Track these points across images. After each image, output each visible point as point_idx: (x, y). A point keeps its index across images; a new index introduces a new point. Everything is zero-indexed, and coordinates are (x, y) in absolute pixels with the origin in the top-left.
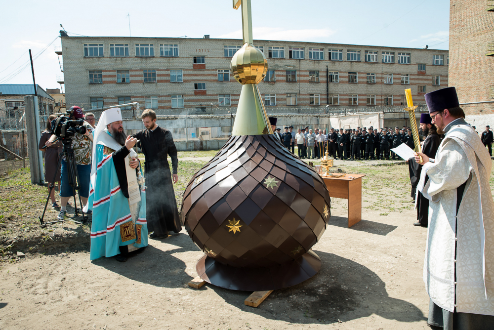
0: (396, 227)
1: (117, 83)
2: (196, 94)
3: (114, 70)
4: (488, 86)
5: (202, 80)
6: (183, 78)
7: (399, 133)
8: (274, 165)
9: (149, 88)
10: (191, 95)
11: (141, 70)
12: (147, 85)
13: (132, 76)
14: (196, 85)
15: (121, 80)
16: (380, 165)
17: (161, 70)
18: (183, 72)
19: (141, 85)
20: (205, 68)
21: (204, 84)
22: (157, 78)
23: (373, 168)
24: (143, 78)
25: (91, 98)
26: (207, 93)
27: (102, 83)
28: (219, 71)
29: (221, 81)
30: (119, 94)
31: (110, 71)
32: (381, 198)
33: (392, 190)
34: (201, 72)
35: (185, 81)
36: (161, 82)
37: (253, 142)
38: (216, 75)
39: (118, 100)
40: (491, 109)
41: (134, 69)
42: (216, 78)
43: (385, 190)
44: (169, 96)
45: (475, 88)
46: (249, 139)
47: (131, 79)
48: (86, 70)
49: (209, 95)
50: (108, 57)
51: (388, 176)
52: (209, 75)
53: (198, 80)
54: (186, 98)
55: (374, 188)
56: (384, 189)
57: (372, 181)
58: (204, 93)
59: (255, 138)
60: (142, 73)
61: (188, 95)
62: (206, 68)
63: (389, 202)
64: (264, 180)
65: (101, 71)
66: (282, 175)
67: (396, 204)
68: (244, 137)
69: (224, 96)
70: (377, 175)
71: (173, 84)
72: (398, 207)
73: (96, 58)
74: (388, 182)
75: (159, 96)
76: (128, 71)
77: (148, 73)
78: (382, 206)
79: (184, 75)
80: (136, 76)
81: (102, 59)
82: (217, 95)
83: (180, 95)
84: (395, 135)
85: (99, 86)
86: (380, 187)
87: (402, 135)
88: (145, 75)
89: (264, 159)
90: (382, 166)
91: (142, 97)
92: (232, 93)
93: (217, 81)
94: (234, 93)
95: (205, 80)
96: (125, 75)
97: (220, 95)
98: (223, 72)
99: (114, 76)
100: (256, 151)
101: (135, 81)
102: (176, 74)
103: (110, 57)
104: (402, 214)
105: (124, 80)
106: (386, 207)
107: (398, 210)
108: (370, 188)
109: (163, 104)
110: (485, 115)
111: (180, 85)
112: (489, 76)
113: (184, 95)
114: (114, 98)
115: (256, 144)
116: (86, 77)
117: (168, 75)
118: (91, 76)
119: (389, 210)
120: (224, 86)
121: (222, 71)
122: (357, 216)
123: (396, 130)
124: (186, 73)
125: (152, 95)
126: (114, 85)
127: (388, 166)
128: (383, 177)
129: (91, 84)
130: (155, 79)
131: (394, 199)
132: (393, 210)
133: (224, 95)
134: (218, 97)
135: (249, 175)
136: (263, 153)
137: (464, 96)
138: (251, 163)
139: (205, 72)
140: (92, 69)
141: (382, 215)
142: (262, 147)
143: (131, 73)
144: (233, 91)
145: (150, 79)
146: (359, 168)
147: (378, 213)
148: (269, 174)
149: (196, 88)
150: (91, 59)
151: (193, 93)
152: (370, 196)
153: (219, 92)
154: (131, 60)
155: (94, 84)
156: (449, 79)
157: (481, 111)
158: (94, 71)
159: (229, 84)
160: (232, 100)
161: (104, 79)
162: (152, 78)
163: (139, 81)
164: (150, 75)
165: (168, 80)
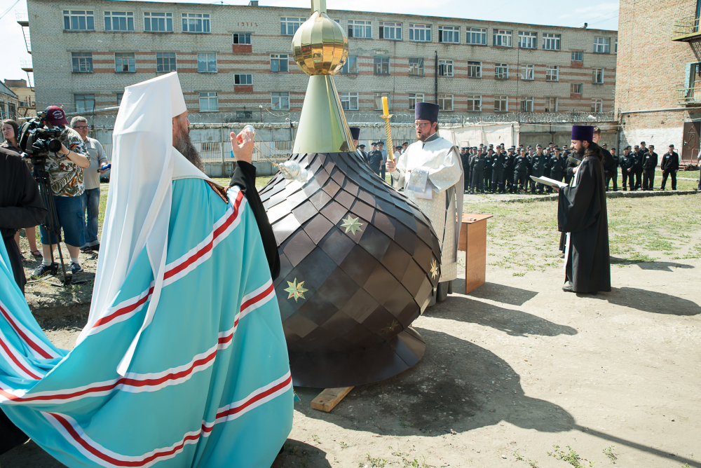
0: (536, 293)
1: (116, 73)
2: (237, 90)
3: (110, 53)
4: (674, 85)
5: (247, 70)
6: (218, 66)
7: (542, 154)
8: (357, 199)
10: (230, 93)
11: (152, 53)
13: (139, 61)
14: (237, 77)
15: (121, 68)
16: (513, 202)
17: (183, 54)
18: (218, 57)
20: (251, 51)
21: (249, 77)
22: (179, 65)
23: (503, 205)
24: (155, 66)
25: (75, 95)
26: (254, 90)
27: (92, 72)
28: (272, 56)
29: (275, 72)
30: (119, 90)
31: (104, 53)
32: (514, 251)
33: (532, 239)
34: (245, 58)
35: (221, 71)
36: (184, 72)
37: (325, 163)
38: (268, 63)
39: (118, 99)
40: (676, 121)
41: (142, 50)
42: (268, 67)
43: (520, 238)
44: (196, 93)
45: (655, 89)
46: (318, 158)
47: (137, 66)
48: (67, 51)
49: (257, 93)
50: (101, 32)
51: (525, 217)
52: (257, 62)
53: (242, 70)
54: (222, 97)
55: (504, 235)
56: (519, 236)
57: (501, 225)
58: (249, 90)
59: (329, 157)
60: (154, 57)
61: (225, 93)
62: (253, 52)
63: (526, 257)
64: (341, 222)
65: (90, 53)
66: (368, 214)
67: (537, 259)
68: (312, 155)
69: (280, 95)
70: (509, 216)
71: (202, 76)
72: (539, 264)
73: (83, 32)
74: (525, 227)
76: (132, 54)
77: (164, 57)
78: (516, 261)
79: (219, 62)
80: (144, 61)
81: (92, 35)
82: (268, 93)
83: (212, 92)
84: (536, 157)
85: (87, 76)
86: (513, 234)
87: (546, 156)
88: (159, 61)
89: (341, 189)
90: (516, 203)
92: (292, 90)
93: (270, 71)
94: (295, 90)
95: (251, 70)
96: (129, 60)
97: (274, 93)
98: (279, 58)
99: (112, 62)
100: (330, 178)
101: (144, 69)
102: (206, 59)
103: (104, 32)
104: (545, 273)
105: (126, 68)
106: (522, 263)
107: (540, 268)
108: (497, 235)
110: (668, 129)
111: (213, 76)
112: (675, 71)
113: (218, 92)
114: (111, 96)
115: (330, 166)
116: (66, 63)
117: (194, 62)
118: (75, 61)
119: (526, 268)
120: (281, 79)
121: (277, 56)
122: (479, 277)
123: (537, 150)
126: (111, 75)
127: (524, 204)
128: (517, 219)
129: (75, 73)
130: (174, 67)
131: (534, 251)
132: (532, 268)
133: (280, 93)
134: (270, 97)
135: (319, 213)
136: (341, 180)
137: (638, 100)
138: (322, 195)
139: (251, 58)
140: (77, 49)
141: (515, 275)
142: (338, 171)
143: (137, 57)
144: (294, 87)
145: (167, 67)
146: (482, 206)
147: (511, 272)
148: (349, 212)
149: (237, 81)
150: (75, 34)
151: (233, 90)
152: (498, 247)
153: (272, 89)
154: (137, 36)
155: (80, 73)
156: (618, 74)
157: (663, 123)
158: (79, 53)
159: (287, 77)
160: (291, 101)
161: (95, 66)
162: (170, 65)
163: (150, 69)
164: (166, 60)
165: (194, 69)
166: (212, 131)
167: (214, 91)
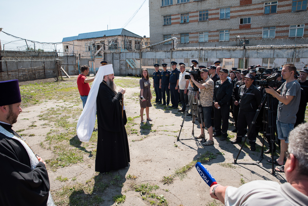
1: (180, 24)
2: (241, 28)
3: (178, 14)
5: (248, 15)
6: (231, 14)
9: (203, 26)
10: (236, 30)
11: (197, 12)
12: (201, 24)
13: (191, 17)
15: (183, 21)
17: (212, 10)
19: (196, 23)
20: (251, 3)
21: (249, 19)
22: (210, 17)
24: (198, 18)
25: (164, 35)
26: (252, 27)
27: (171, 24)
28: (266, 4)
29: (266, 14)
30: (181, 32)
31: (176, 15)
34: (248, 8)
35: (232, 17)
36: (211, 20)
38: (262, 9)
39: (181, 36)
41: (192, 11)
42: (263, 11)
44: (217, 31)
47: (190, 19)
48: (162, 16)
49: (253, 28)
50: (175, 5)
52: (255, 9)
53: (244, 15)
54: (232, 32)
58: (249, 27)
60: (198, 14)
61: (234, 30)
62: (253, 3)
65: (170, 16)
69: (269, 29)
71: (222, 21)
73: (168, 6)
75: (210, 32)
76: (188, 13)
77: (202, 13)
79: (231, 12)
80: (193, 16)
81: (171, 7)
82: (261, 28)
83: (226, 30)
85: (169, 26)
88: (200, 15)
91: (197, 33)
92: (278, 25)
93: (262, 14)
94: (280, 25)
95: (251, 15)
96: (186, 16)
97: (264, 27)
98: (271, 4)
99: (179, 18)
101: (193, 21)
102: (224, 12)
103: (176, 5)
105: (185, 21)
109: (212, 38)
111: (228, 21)
113: (230, 30)
114: (178, 35)
116: (161, 21)
117: (218, 14)
118: (165, 20)
120: (270, 18)
121: (269, 3)
124: (232, 9)
125: (205, 31)
126: (178, 25)
129: (165, 25)
130: (207, 18)
133: (269, 27)
134: (263, 30)
139: (252, 7)
140: (165, 15)
143: (190, 15)
144: (279, 23)
145: (204, 18)
149: (241, 22)
150: (165, 8)
151: (238, 28)
153: (264, 25)
154: (190, 4)
155: (166, 25)
158: (166, 16)
159: (275, 16)
160: (277, 32)
161: (172, 21)
162: (205, 17)
163: (195, 20)
164: (204, 14)
165: (217, 18)
166: (194, 51)
167: (228, 29)
